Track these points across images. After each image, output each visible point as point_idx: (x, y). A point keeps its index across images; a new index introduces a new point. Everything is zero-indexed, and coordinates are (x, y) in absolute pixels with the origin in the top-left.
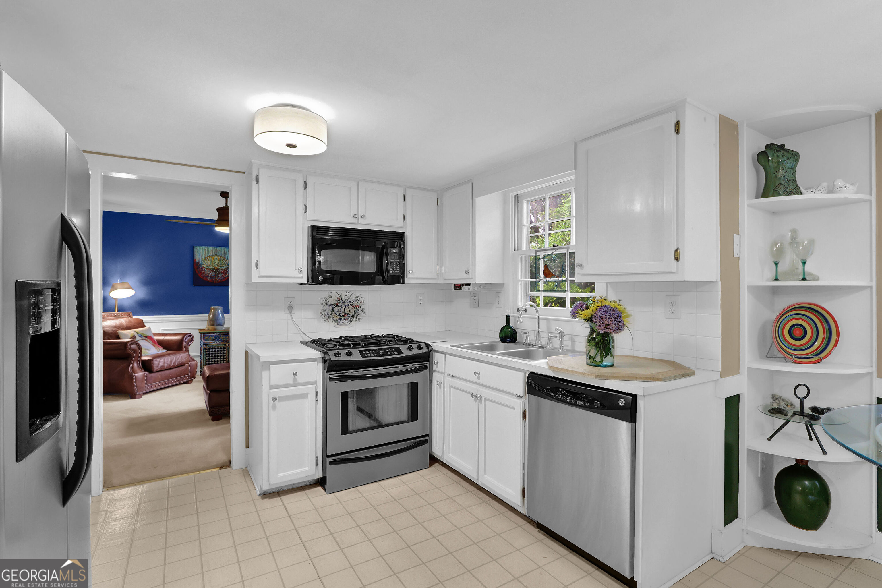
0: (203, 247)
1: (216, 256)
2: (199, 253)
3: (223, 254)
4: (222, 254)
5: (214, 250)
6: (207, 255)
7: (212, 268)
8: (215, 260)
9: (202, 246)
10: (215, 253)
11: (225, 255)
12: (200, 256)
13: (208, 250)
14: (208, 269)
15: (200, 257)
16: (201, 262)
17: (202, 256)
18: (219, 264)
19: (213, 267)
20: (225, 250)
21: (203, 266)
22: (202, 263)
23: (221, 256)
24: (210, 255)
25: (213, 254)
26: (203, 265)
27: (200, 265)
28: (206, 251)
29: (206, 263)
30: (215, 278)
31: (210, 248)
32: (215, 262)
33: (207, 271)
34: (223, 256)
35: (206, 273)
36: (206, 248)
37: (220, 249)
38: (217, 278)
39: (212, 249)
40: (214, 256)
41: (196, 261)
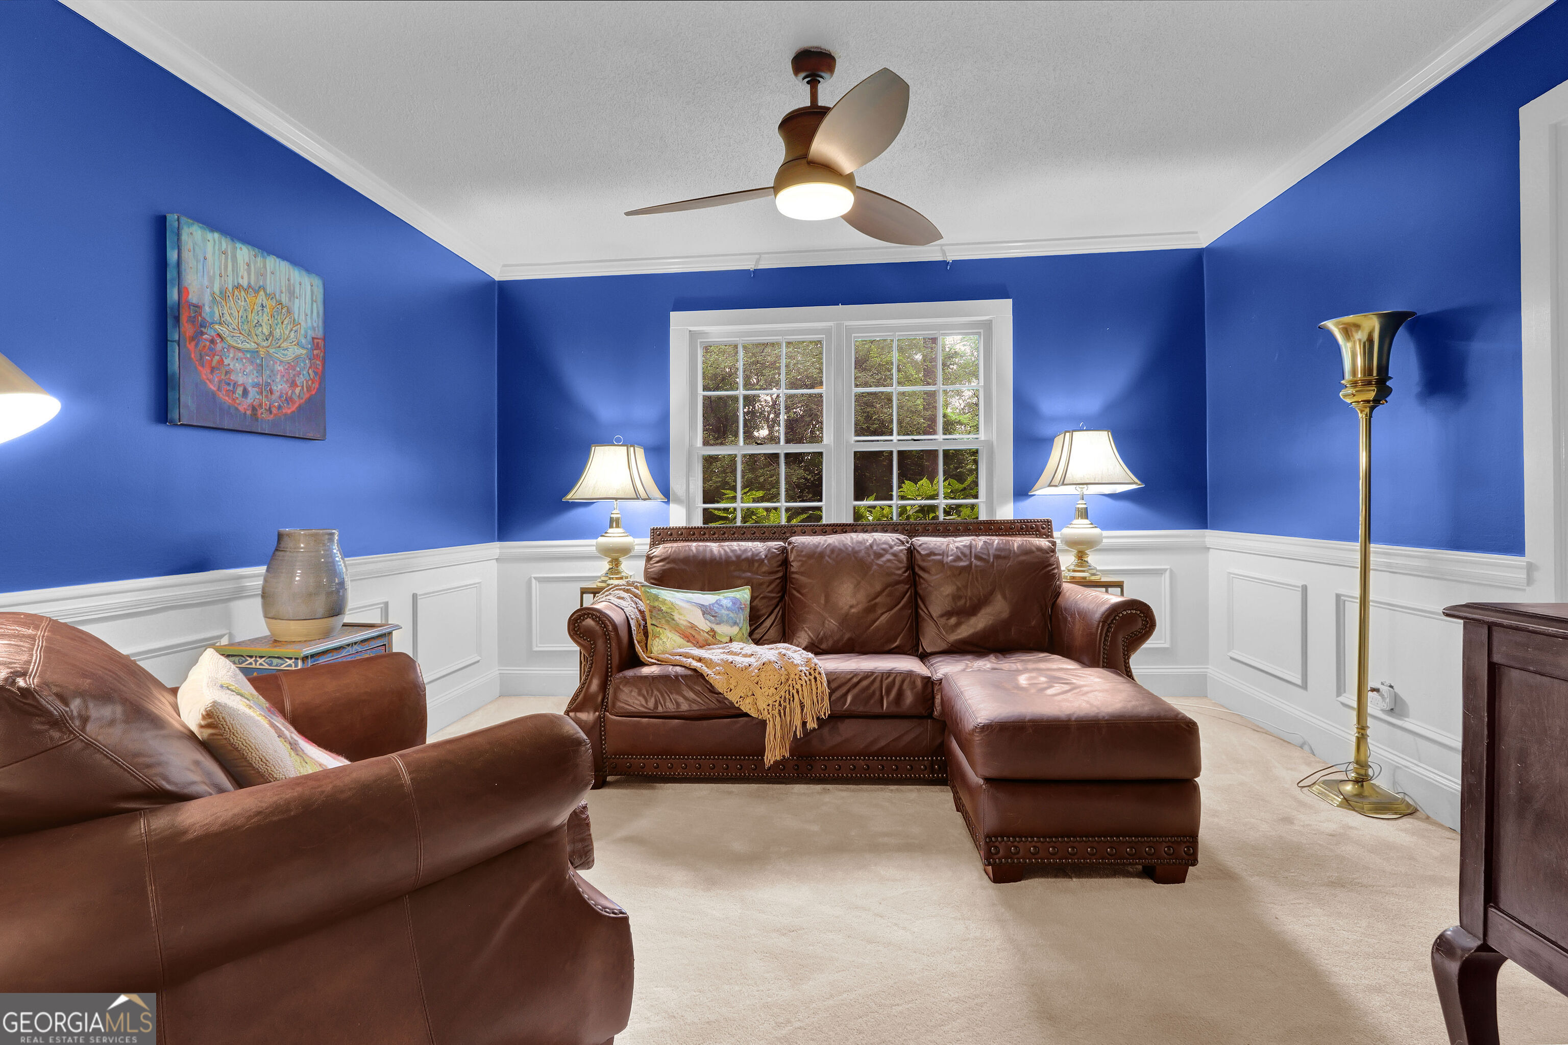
0: (216, 235)
1: (262, 293)
2: (202, 259)
3: (284, 290)
4: (281, 292)
5: (255, 263)
6: (230, 280)
7: (248, 346)
8: (260, 313)
9: (213, 229)
10: (257, 280)
11: (290, 300)
12: (206, 279)
13: (234, 257)
14: (234, 347)
15: (206, 283)
16: (207, 309)
17: (212, 280)
18: (271, 334)
19: (254, 346)
20: (289, 275)
21: (215, 330)
22: (212, 313)
23: (277, 295)
24: (241, 281)
25: (252, 283)
26: (217, 327)
27: (204, 324)
28: (226, 259)
29: (228, 318)
30: (258, 399)
31: (241, 248)
32: (260, 321)
33: (231, 355)
34: (284, 299)
35: (227, 368)
36: (226, 243)
37: (275, 267)
38: (266, 396)
39: (249, 254)
40: (257, 292)
41: (190, 297)
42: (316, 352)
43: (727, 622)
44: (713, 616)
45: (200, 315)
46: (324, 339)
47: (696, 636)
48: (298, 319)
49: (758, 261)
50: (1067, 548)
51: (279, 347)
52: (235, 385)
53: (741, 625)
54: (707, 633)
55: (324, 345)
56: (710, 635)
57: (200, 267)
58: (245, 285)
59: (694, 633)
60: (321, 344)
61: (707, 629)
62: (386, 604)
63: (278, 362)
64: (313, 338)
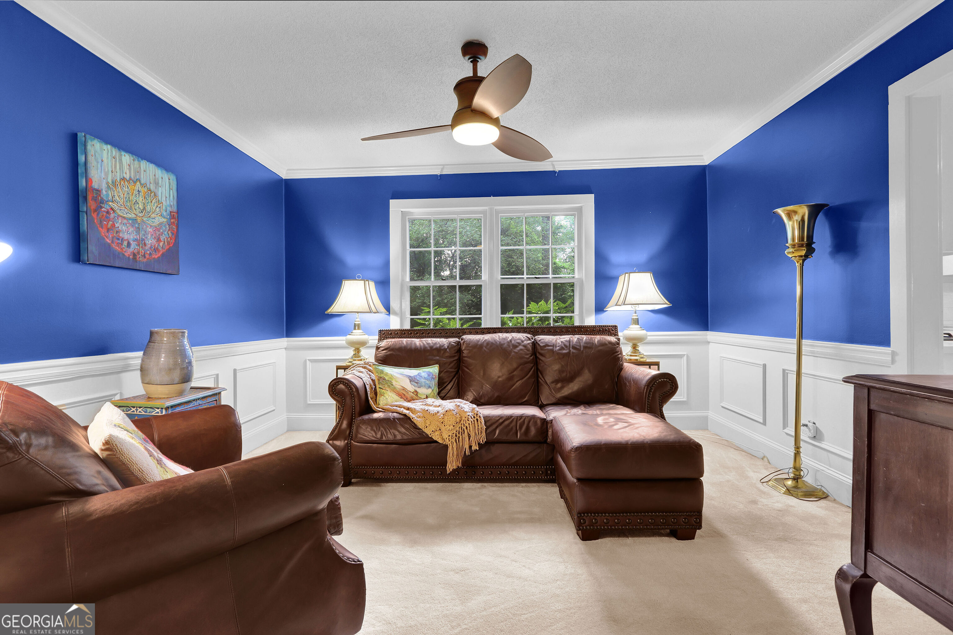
0: (109, 146)
1: (138, 183)
2: (100, 161)
3: (152, 182)
4: (150, 183)
5: (134, 165)
6: (118, 174)
7: (130, 216)
8: (137, 196)
9: (107, 143)
10: (135, 175)
11: (156, 188)
12: (103, 174)
13: (121, 160)
14: (121, 216)
15: (103, 176)
16: (104, 192)
17: (106, 174)
18: (144, 208)
19: (134, 216)
20: (155, 173)
21: (109, 206)
22: (107, 195)
23: (148, 186)
24: (125, 175)
25: (132, 177)
26: (110, 203)
27: (102, 202)
28: (116, 161)
29: (118, 198)
30: (137, 249)
31: (125, 155)
32: (138, 200)
33: (120, 222)
34: (152, 187)
35: (117, 229)
36: (115, 152)
37: (146, 168)
38: (142, 247)
39: (130, 159)
40: (135, 182)
41: (93, 184)
42: (172, 221)
43: (425, 386)
44: (416, 383)
45: (100, 195)
46: (178, 213)
47: (406, 395)
48: (161, 199)
49: (442, 169)
50: (627, 342)
51: (150, 217)
52: (123, 240)
53: (433, 388)
54: (413, 393)
55: (178, 217)
56: (414, 394)
57: (99, 166)
58: (127, 177)
59: (404, 393)
60: (176, 216)
61: (413, 391)
62: (217, 375)
63: (149, 226)
64: (171, 212)
